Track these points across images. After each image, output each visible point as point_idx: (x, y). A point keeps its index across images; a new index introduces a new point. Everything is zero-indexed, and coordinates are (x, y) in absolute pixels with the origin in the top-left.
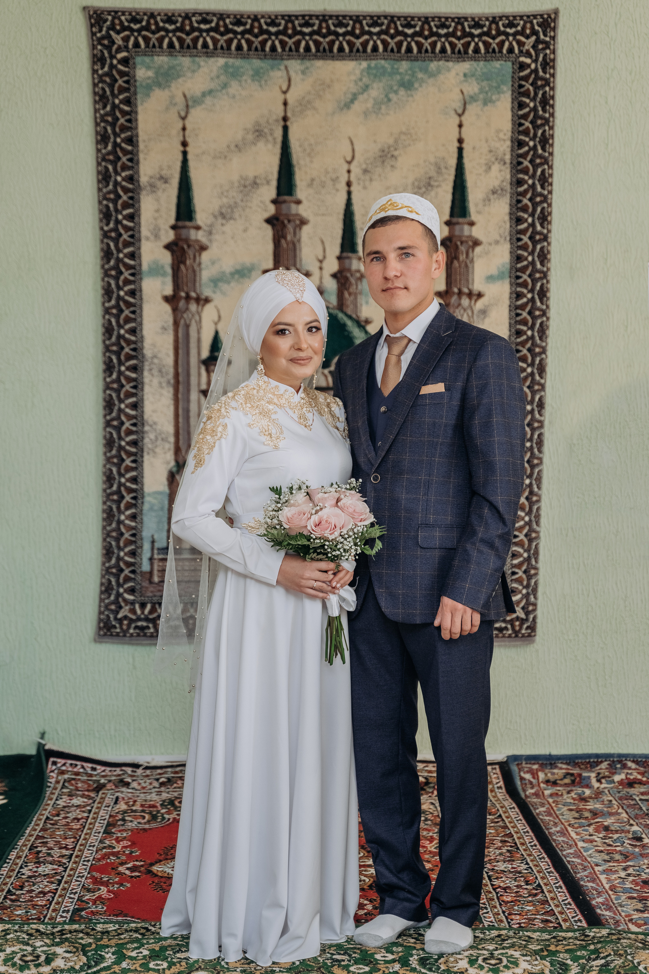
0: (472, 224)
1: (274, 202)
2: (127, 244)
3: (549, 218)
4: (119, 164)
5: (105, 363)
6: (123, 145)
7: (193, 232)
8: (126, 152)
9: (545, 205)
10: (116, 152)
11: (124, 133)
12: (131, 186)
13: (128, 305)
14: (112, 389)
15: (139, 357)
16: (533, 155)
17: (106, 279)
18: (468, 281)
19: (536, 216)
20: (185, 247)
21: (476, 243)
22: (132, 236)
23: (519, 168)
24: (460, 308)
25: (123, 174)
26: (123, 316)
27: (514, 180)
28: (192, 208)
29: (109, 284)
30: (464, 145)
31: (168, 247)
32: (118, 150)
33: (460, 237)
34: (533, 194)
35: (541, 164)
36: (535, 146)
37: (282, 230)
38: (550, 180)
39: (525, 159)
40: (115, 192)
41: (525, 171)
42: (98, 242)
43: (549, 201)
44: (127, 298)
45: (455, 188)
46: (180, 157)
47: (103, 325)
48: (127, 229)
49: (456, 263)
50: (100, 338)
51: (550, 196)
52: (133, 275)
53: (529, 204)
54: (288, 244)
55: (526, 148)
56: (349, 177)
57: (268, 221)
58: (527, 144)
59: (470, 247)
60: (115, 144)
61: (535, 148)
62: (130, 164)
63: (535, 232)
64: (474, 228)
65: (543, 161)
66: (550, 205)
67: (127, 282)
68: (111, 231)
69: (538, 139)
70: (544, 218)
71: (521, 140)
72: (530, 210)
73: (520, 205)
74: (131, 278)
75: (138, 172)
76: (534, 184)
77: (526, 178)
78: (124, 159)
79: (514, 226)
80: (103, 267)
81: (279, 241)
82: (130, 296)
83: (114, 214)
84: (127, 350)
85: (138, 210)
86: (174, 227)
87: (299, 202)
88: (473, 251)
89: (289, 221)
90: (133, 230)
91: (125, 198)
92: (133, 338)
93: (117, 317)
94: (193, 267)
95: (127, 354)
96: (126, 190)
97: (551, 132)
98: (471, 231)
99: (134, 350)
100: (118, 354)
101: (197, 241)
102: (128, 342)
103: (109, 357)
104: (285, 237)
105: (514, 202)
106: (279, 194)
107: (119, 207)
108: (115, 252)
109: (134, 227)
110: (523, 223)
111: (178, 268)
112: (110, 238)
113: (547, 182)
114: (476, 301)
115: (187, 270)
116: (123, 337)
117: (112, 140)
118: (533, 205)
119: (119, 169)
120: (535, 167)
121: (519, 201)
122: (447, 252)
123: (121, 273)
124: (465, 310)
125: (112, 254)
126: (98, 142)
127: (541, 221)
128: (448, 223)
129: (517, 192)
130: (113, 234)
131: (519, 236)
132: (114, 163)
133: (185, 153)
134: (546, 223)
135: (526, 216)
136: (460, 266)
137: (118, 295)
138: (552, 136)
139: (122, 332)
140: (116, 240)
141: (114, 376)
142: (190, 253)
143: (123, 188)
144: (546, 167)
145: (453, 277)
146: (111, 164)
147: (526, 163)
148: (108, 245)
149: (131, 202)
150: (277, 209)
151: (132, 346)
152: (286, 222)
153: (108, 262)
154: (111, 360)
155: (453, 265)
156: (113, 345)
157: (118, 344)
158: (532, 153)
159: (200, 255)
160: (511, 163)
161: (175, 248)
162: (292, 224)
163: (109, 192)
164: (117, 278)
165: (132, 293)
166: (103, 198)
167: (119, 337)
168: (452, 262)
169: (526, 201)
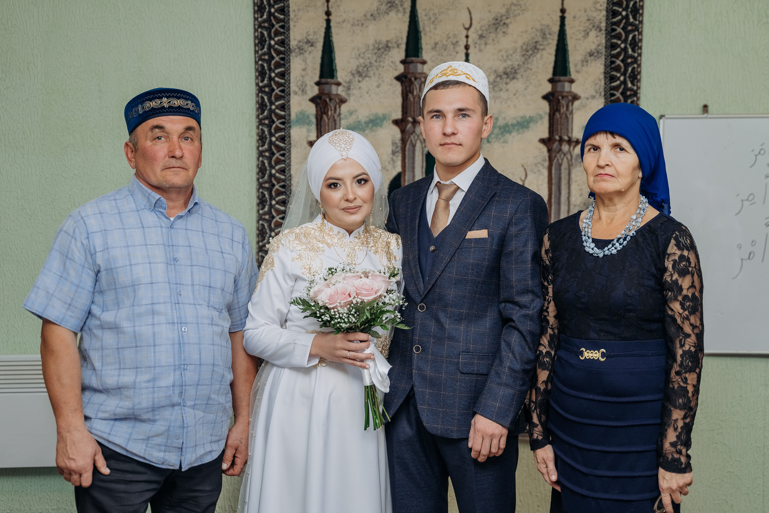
0: (572, 81)
1: (403, 62)
2: (278, 98)
3: (639, 77)
4: (273, 30)
5: (258, 197)
6: (276, 14)
7: (334, 88)
8: (278, 20)
9: (635, 66)
10: (271, 20)
11: (278, 4)
12: (282, 49)
13: (279, 148)
14: (264, 220)
15: (288, 193)
16: (625, 23)
17: (260, 127)
18: (568, 129)
19: (628, 75)
20: (328, 100)
21: (576, 98)
22: (283, 91)
23: (613, 34)
24: (560, 153)
25: (276, 39)
26: (274, 158)
27: (609, 44)
28: (334, 68)
29: (263, 131)
30: (566, 15)
31: (312, 100)
32: (272, 18)
33: (562, 92)
34: (625, 56)
35: (632, 31)
36: (627, 15)
37: (410, 86)
38: (640, 44)
39: (619, 26)
40: (269, 53)
41: (618, 37)
42: (254, 96)
43: (639, 62)
44: (277, 143)
45: (557, 51)
46: (324, 25)
47: (258, 166)
48: (279, 85)
49: (558, 115)
50: (254, 176)
51: (639, 58)
52: (283, 123)
53: (622, 65)
54: (414, 98)
55: (620, 17)
56: (467, 41)
57: (398, 78)
58: (620, 14)
59: (569, 101)
60: (270, 14)
61: (627, 17)
62: (282, 30)
63: (626, 89)
64: (574, 85)
65: (634, 28)
66: (639, 66)
67: (278, 129)
68: (265, 86)
69: (630, 10)
70: (635, 77)
71: (615, 10)
72: (622, 70)
73: (613, 66)
74: (282, 126)
75: (288, 37)
76: (626, 47)
77: (619, 42)
78: (277, 26)
79: (608, 83)
80: (258, 116)
81: (407, 95)
82: (280, 142)
83: (268, 72)
84: (277, 187)
85: (288, 69)
86: (318, 84)
87: (424, 63)
88: (572, 104)
89: (416, 79)
90: (284, 86)
91: (277, 59)
92: (283, 177)
93: (270, 159)
94: (334, 117)
95: (277, 190)
96: (278, 52)
97: (641, 4)
98: (571, 87)
99: (283, 187)
100: (270, 190)
101: (337, 95)
102: (279, 180)
103: (262, 193)
104: (412, 93)
105: (608, 62)
106: (407, 55)
107: (273, 67)
108: (268, 104)
109: (285, 83)
110: (616, 81)
111: (322, 117)
112: (264, 92)
113: (637, 46)
114: (574, 147)
115: (329, 120)
116: (274, 176)
117: (267, 10)
118: (625, 65)
119: (273, 35)
120: (627, 33)
121: (613, 62)
122: (550, 105)
123: (273, 122)
124: (565, 155)
125: (266, 106)
126: (255, 12)
127: (631, 79)
128: (551, 81)
129: (611, 55)
130: (267, 89)
131: (612, 92)
132: (269, 29)
133: (328, 21)
134: (636, 81)
135: (618, 75)
136: (561, 118)
137: (271, 141)
138: (642, 7)
139: (273, 171)
140: (269, 94)
141: (266, 209)
142: (332, 105)
143: (276, 51)
144: (636, 33)
145: (555, 127)
146: (266, 31)
147: (619, 30)
148: (262, 98)
149: (282, 62)
150: (405, 69)
151: (282, 184)
152: (413, 79)
153: (263, 113)
154: (264, 195)
155: (555, 116)
156: (266, 182)
157: (270, 181)
158: (624, 21)
159: (340, 107)
160: (606, 30)
161: (319, 101)
162: (418, 80)
163: (264, 54)
164: (269, 126)
165: (282, 139)
166: (259, 58)
167: (271, 175)
168: (554, 114)
169: (618, 62)
